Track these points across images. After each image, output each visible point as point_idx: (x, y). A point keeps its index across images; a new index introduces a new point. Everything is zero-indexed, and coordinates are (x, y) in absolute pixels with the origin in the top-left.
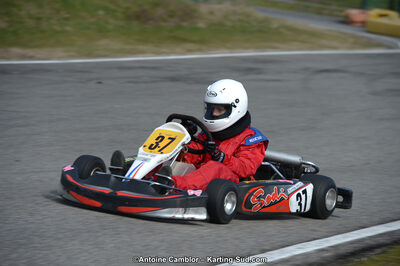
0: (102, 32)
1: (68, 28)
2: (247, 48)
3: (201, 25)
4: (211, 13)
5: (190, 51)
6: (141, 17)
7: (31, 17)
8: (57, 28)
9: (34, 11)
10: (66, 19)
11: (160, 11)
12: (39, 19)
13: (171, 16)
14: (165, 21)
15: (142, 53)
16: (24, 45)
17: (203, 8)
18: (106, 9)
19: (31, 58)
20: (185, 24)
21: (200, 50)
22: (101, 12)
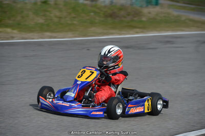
0: (92, 23)
1: (75, 22)
2: (168, 31)
3: (144, 19)
4: (149, 13)
5: (137, 33)
6: (112, 15)
7: (56, 17)
8: (69, 22)
9: (58, 14)
10: (74, 18)
11: (122, 13)
12: (60, 18)
13: (129, 15)
14: (125, 17)
15: (112, 34)
16: (52, 31)
17: (145, 11)
18: (95, 12)
19: (55, 38)
20: (135, 19)
21: (142, 32)
22: (92, 14)
